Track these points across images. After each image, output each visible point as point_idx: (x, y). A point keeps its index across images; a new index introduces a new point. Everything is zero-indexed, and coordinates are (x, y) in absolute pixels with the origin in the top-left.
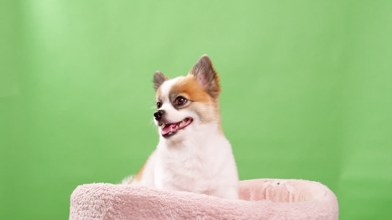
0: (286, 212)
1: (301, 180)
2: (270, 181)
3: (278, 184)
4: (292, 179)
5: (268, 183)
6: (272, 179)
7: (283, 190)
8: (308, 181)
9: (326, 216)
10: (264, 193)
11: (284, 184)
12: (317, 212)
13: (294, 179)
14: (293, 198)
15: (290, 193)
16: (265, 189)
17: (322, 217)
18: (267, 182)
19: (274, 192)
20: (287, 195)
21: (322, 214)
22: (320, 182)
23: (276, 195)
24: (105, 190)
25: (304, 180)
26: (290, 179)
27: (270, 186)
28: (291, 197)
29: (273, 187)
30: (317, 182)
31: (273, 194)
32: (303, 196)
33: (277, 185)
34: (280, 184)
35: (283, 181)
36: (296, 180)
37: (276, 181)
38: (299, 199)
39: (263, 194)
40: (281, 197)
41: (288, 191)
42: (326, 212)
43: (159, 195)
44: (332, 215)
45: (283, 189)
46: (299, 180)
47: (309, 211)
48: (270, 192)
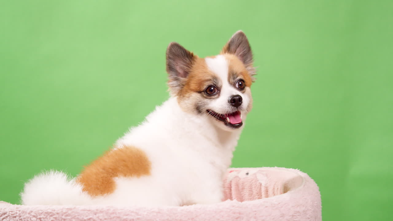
0: (255, 213)
1: (276, 167)
2: (236, 171)
3: (247, 174)
4: (264, 167)
5: (234, 174)
6: (239, 168)
7: (254, 181)
8: (284, 168)
9: (304, 211)
10: (230, 186)
11: (255, 174)
12: (292, 207)
13: (267, 166)
14: (267, 191)
15: (262, 184)
16: (231, 181)
17: (299, 212)
18: (232, 173)
19: (242, 185)
20: (259, 188)
21: (298, 209)
22: (298, 169)
23: (244, 188)
24: (15, 217)
25: (280, 168)
26: (261, 167)
27: (237, 177)
28: (263, 189)
29: (240, 179)
30: (295, 169)
31: (240, 187)
32: (278, 189)
33: (246, 176)
34: (249, 174)
35: (252, 171)
36: (269, 168)
37: (244, 170)
38: (274, 192)
39: (229, 188)
40: (251, 191)
41: (259, 183)
42: (303, 206)
43: (95, 216)
44: (311, 209)
45: (252, 180)
46: (272, 168)
47: (282, 207)
48: (237, 185)
